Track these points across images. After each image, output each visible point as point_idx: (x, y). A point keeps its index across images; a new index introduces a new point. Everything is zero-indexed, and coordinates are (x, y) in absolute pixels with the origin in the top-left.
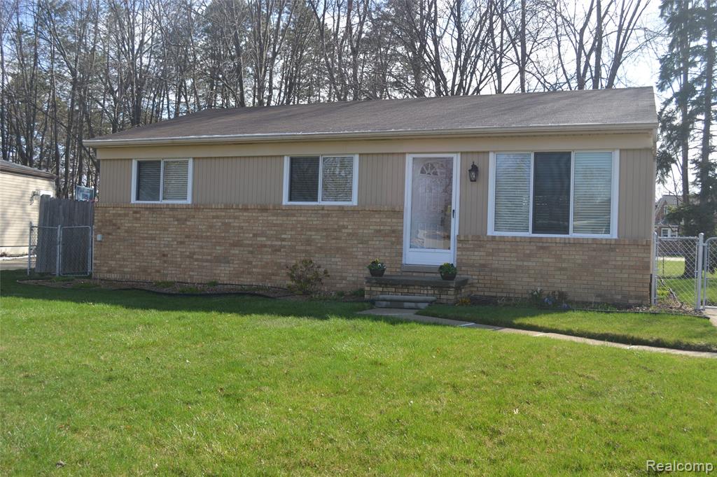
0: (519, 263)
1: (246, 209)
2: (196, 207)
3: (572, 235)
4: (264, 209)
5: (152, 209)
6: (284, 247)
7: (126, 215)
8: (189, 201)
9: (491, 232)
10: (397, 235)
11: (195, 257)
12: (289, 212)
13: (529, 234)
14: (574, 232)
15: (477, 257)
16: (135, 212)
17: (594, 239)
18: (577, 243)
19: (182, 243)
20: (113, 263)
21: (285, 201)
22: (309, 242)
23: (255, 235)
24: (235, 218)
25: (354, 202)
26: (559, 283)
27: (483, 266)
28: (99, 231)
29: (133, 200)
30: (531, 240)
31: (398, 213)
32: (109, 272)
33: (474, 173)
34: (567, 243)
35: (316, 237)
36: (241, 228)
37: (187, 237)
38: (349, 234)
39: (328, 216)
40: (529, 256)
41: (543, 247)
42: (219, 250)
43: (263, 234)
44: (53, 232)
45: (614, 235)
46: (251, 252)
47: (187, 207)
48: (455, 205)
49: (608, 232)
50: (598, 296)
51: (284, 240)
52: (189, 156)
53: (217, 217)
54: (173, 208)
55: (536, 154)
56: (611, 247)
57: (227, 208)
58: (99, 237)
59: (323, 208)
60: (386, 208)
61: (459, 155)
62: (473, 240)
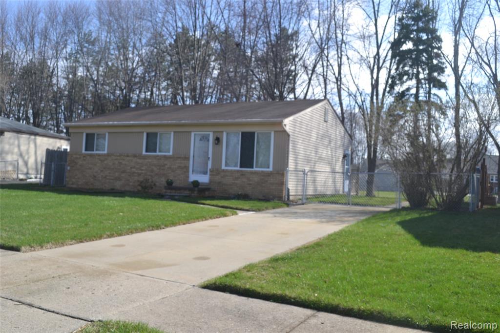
0: (233, 181)
1: (128, 156)
2: (108, 155)
3: (255, 169)
4: (135, 156)
5: (91, 155)
6: (142, 173)
7: (80, 158)
8: (106, 152)
9: (223, 167)
10: (187, 168)
11: (108, 177)
12: (145, 157)
13: (238, 168)
14: (256, 167)
15: (217, 178)
16: (84, 157)
17: (262, 171)
18: (256, 173)
19: (102, 171)
20: (74, 180)
21: (144, 153)
22: (152, 171)
23: (131, 168)
24: (124, 160)
25: (171, 153)
26: (249, 190)
27: (220, 183)
28: (69, 165)
29: (83, 151)
30: (238, 171)
31: (188, 159)
32: (72, 184)
33: (218, 140)
34: (252, 173)
35: (155, 169)
36: (126, 164)
37: (104, 168)
38: (168, 168)
39: (160, 159)
40: (237, 179)
41: (243, 174)
42: (117, 174)
43: (134, 167)
44: (51, 165)
45: (271, 169)
46: (129, 176)
47: (105, 155)
48: (210, 155)
49: (269, 168)
50: (264, 196)
51: (142, 170)
52: (105, 131)
53: (116, 159)
54: (99, 155)
55: (243, 133)
56: (269, 174)
57: (120, 155)
58: (69, 168)
59: (158, 156)
60: (182, 156)
61: (212, 133)
62: (216, 171)
